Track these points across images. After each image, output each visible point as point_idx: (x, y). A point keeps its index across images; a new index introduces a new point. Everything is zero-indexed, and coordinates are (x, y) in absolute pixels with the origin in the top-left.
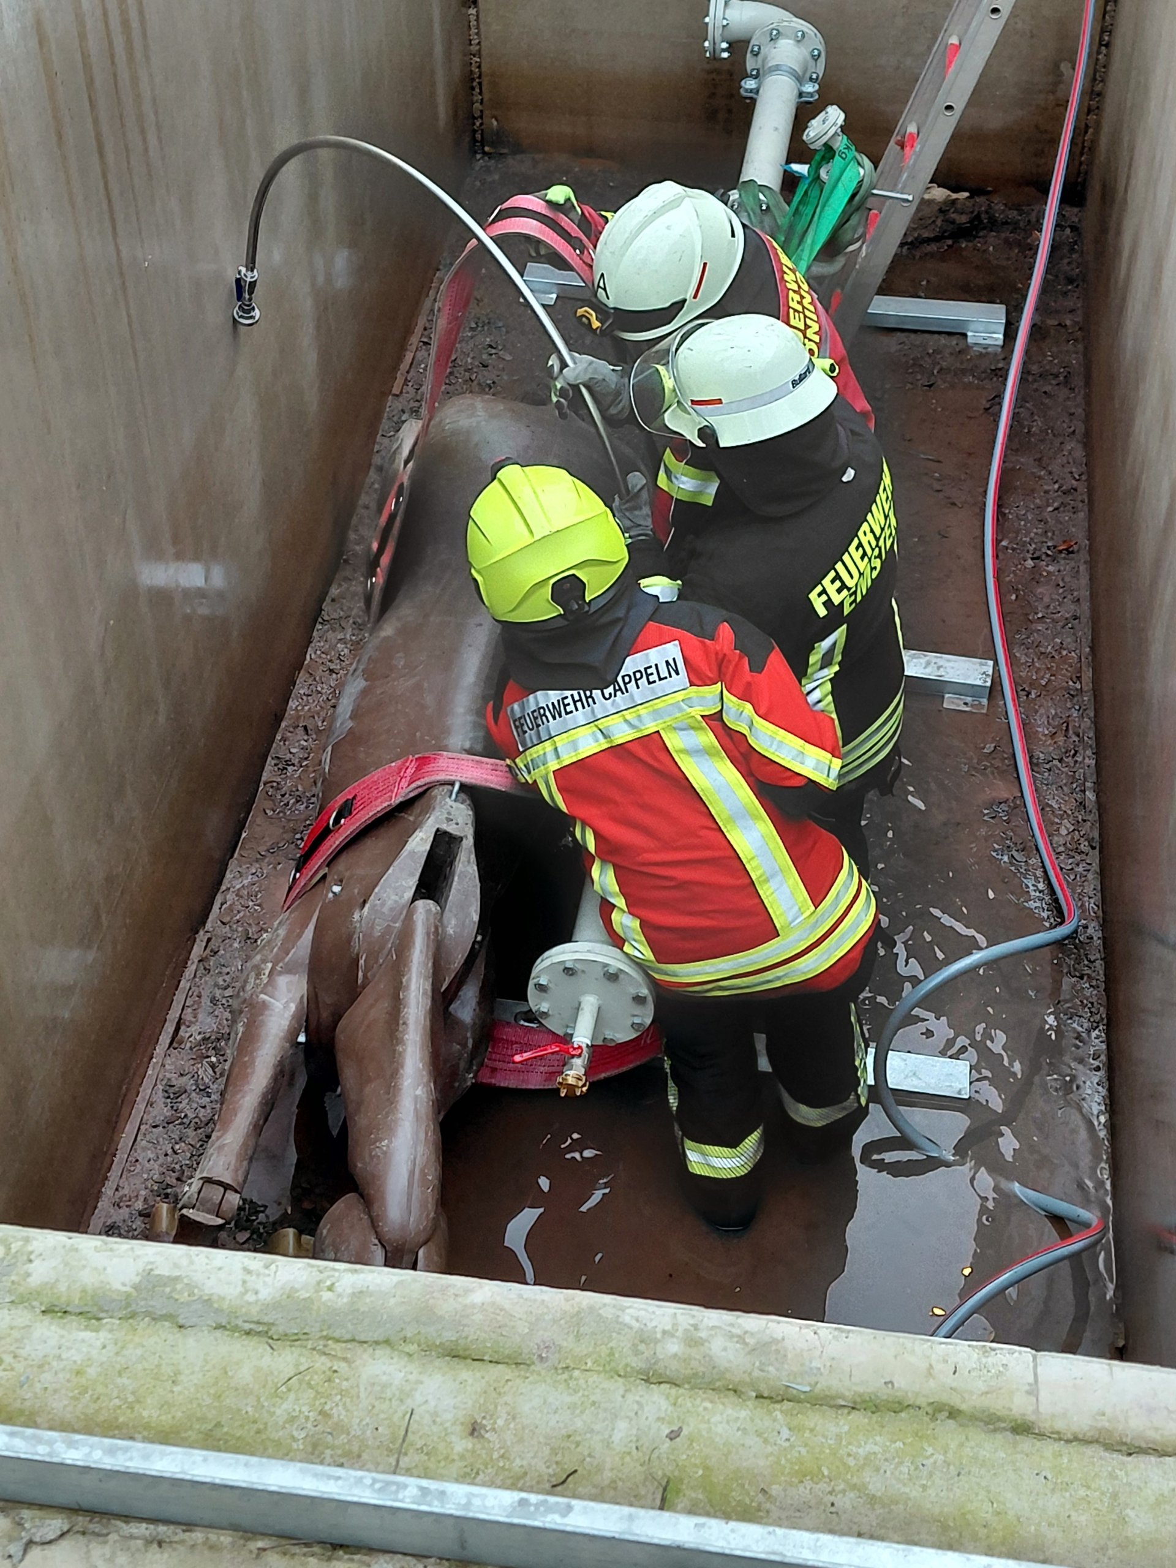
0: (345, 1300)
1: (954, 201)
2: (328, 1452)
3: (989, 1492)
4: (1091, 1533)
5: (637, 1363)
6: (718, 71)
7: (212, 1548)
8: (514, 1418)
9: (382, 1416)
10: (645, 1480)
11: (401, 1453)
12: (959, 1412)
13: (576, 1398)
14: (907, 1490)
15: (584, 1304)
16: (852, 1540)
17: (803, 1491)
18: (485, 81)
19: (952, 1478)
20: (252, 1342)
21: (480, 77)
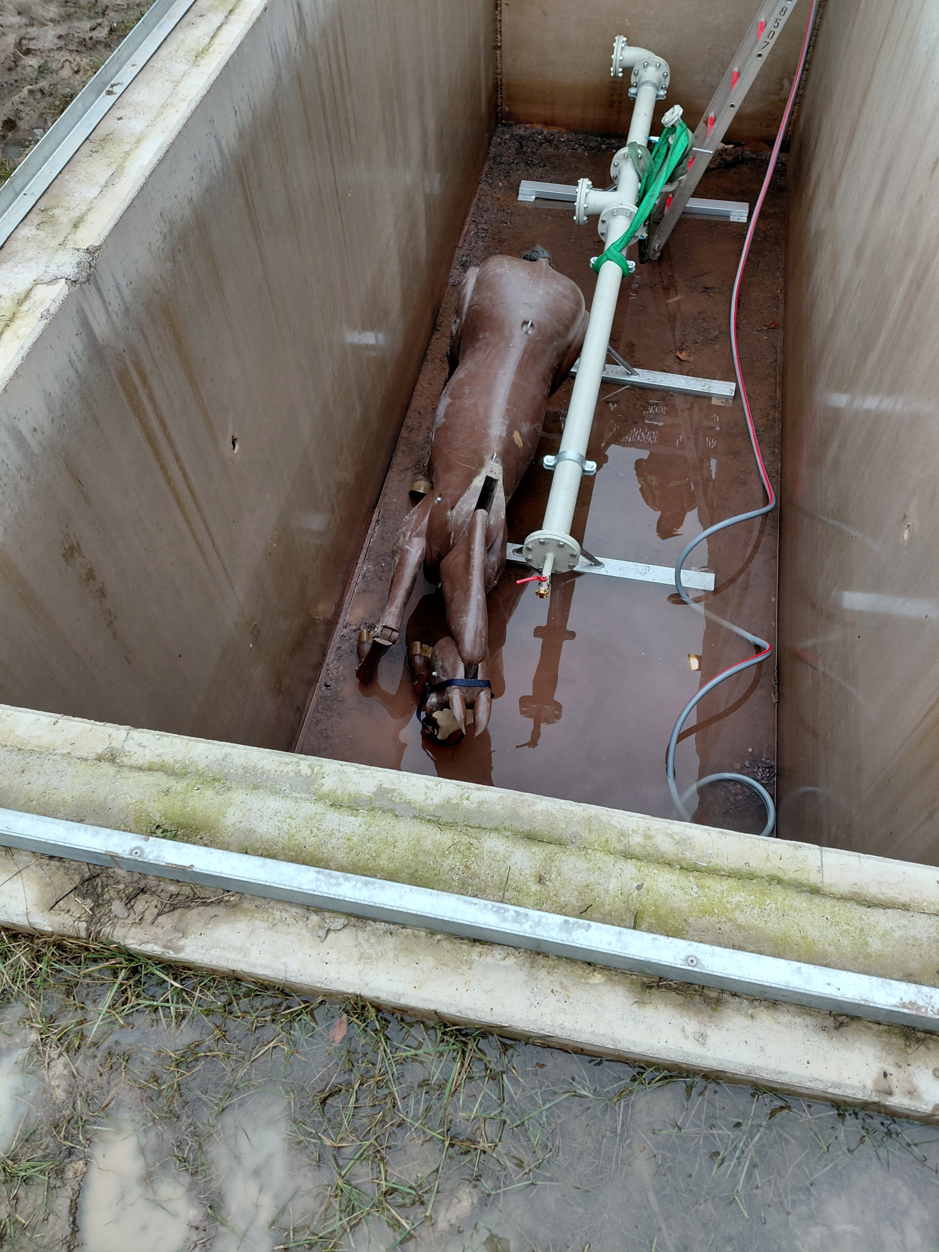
0: (475, 805)
1: (726, 150)
2: (470, 888)
3: (799, 926)
4: (850, 949)
5: (620, 847)
6: (616, 83)
7: (416, 936)
8: (560, 874)
9: (495, 870)
10: (626, 910)
11: (505, 890)
12: (782, 880)
13: (590, 865)
14: (757, 923)
15: (593, 813)
16: (731, 951)
17: (705, 921)
18: (504, 87)
19: (780, 917)
20: (430, 826)
21: (501, 85)
